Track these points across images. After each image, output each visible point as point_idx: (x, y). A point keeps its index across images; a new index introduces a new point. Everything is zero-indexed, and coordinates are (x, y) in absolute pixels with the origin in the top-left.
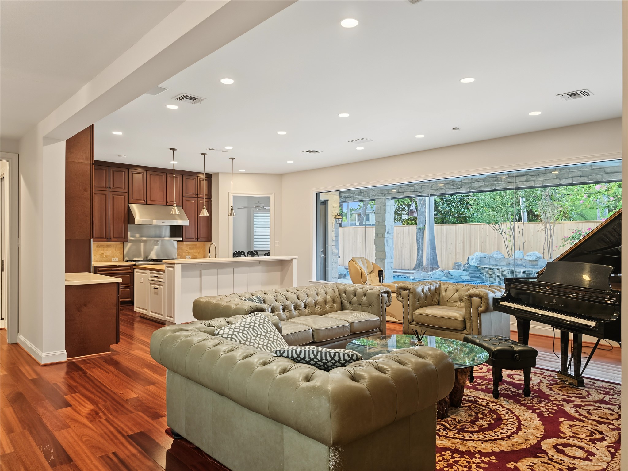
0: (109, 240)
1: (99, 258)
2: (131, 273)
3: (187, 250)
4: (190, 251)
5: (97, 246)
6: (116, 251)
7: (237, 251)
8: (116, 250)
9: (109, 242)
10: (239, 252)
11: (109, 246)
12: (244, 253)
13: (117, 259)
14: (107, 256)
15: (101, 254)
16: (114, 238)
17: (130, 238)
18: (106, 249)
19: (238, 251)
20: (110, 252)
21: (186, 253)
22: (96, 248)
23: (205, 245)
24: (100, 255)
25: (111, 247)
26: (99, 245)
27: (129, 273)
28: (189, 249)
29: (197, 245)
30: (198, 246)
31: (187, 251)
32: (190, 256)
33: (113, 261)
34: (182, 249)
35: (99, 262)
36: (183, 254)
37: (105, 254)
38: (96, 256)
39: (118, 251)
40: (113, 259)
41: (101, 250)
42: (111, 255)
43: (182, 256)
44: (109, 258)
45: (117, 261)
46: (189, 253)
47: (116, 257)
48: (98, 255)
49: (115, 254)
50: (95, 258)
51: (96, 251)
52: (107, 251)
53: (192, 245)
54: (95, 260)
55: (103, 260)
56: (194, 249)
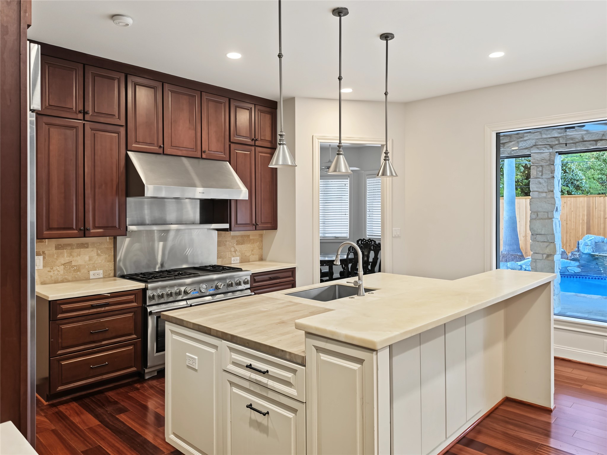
0: (84, 233)
1: (62, 272)
2: (136, 309)
3: (234, 247)
4: (239, 248)
5: (56, 247)
6: (98, 255)
8: (99, 252)
9: (85, 236)
11: (83, 246)
13: (101, 271)
14: (78, 269)
15: (64, 265)
16: (95, 227)
17: (131, 228)
18: (77, 251)
20: (87, 258)
21: (231, 251)
22: (54, 251)
23: (261, 236)
24: (62, 267)
25: (87, 247)
26: (61, 245)
27: (133, 310)
28: (237, 244)
29: (248, 236)
30: (251, 238)
31: (233, 249)
32: (238, 258)
33: (92, 277)
34: (224, 246)
35: (62, 282)
36: (227, 254)
37: (73, 264)
38: (55, 268)
39: (103, 254)
40: (91, 273)
41: (66, 255)
42: (88, 265)
43: (225, 258)
44: (84, 271)
45: (101, 276)
46: (236, 252)
47: (97, 269)
48: (58, 268)
49: (96, 262)
50: (51, 274)
51: (55, 257)
52: (80, 255)
53: (242, 236)
54: (53, 278)
55: (70, 278)
56: (245, 245)
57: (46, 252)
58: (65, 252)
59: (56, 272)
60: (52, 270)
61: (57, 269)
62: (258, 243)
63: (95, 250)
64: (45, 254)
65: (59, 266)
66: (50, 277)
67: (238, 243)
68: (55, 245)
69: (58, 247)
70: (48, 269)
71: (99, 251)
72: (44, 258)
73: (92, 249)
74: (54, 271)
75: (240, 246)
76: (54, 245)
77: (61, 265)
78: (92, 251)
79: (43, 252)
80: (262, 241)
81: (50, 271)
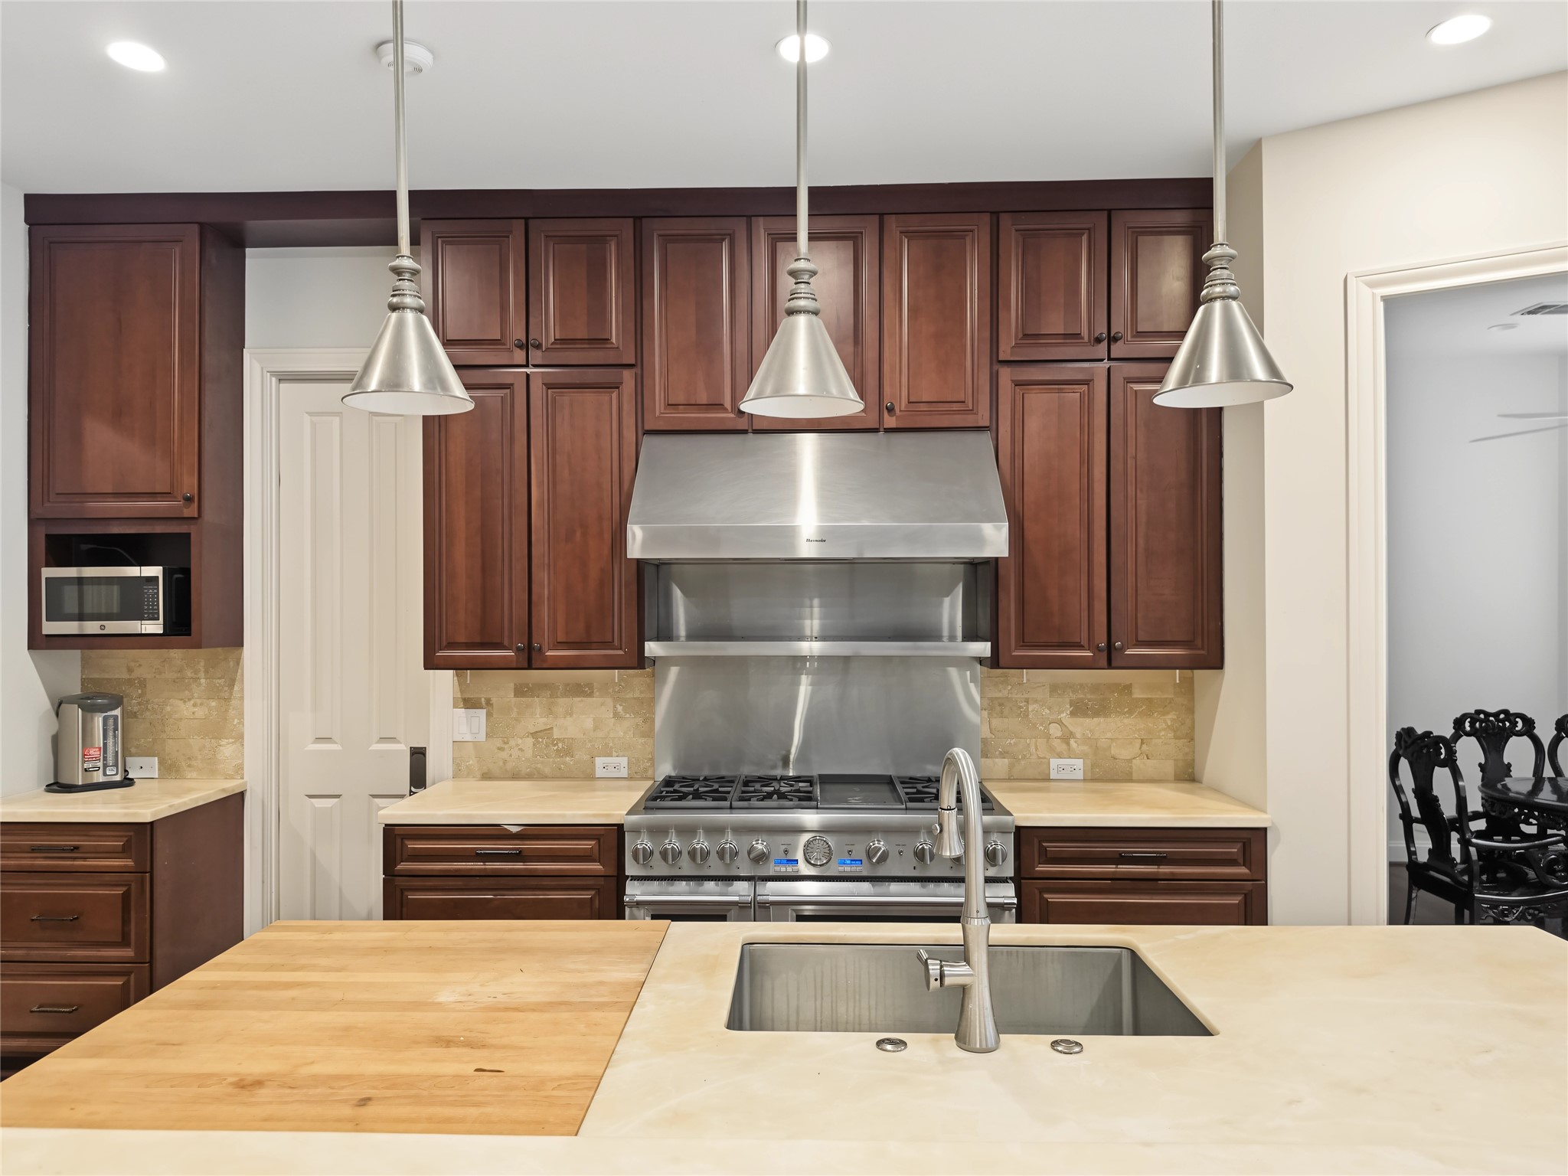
0: (530, 659)
1: (529, 753)
3: (1060, 722)
4: (1081, 726)
6: (616, 715)
7: (1478, 712)
8: (620, 708)
9: (530, 667)
10: (1496, 715)
11: (580, 690)
12: (1529, 723)
13: (623, 761)
14: (567, 748)
15: (534, 735)
16: (556, 644)
17: (649, 646)
18: (563, 702)
19: (1487, 714)
20: (589, 723)
21: (1048, 737)
22: (511, 698)
23: (1188, 689)
24: (530, 741)
25: (590, 695)
28: (1073, 714)
29: (1128, 688)
30: (1137, 694)
31: (1055, 730)
32: (1079, 763)
33: (599, 772)
34: (1019, 715)
35: (529, 777)
36: (1033, 749)
37: (556, 734)
38: (512, 743)
39: (628, 716)
40: (600, 762)
41: (538, 711)
42: (590, 741)
43: (1024, 757)
44: (581, 755)
45: (624, 773)
46: (1072, 741)
47: (614, 754)
48: (520, 741)
49: (612, 735)
50: (504, 755)
51: (514, 715)
52: (571, 715)
53: (1095, 688)
54: (509, 766)
55: (547, 771)
56: (1109, 720)
57: (494, 700)
58: (538, 703)
59: (515, 753)
60: (506, 746)
61: (518, 745)
62: (1172, 716)
63: (609, 701)
64: (492, 704)
65: (521, 738)
66: (501, 763)
67: (1079, 710)
68: (515, 684)
69: (520, 691)
70: (499, 743)
71: (618, 706)
72: (489, 715)
73: (601, 700)
74: (511, 748)
75: (1088, 720)
76: (512, 685)
77: (528, 736)
78: (602, 704)
79: (488, 702)
80: (1191, 710)
81: (501, 749)
